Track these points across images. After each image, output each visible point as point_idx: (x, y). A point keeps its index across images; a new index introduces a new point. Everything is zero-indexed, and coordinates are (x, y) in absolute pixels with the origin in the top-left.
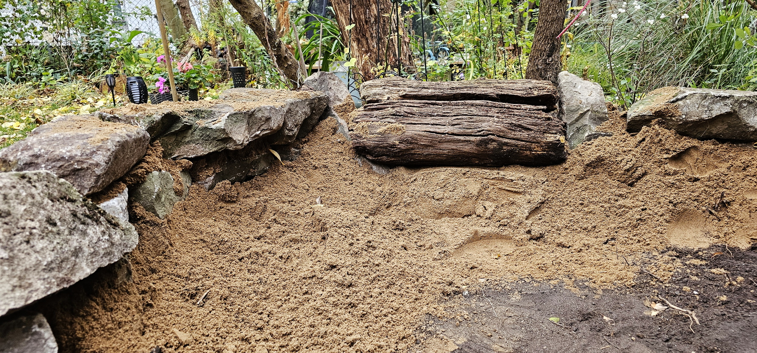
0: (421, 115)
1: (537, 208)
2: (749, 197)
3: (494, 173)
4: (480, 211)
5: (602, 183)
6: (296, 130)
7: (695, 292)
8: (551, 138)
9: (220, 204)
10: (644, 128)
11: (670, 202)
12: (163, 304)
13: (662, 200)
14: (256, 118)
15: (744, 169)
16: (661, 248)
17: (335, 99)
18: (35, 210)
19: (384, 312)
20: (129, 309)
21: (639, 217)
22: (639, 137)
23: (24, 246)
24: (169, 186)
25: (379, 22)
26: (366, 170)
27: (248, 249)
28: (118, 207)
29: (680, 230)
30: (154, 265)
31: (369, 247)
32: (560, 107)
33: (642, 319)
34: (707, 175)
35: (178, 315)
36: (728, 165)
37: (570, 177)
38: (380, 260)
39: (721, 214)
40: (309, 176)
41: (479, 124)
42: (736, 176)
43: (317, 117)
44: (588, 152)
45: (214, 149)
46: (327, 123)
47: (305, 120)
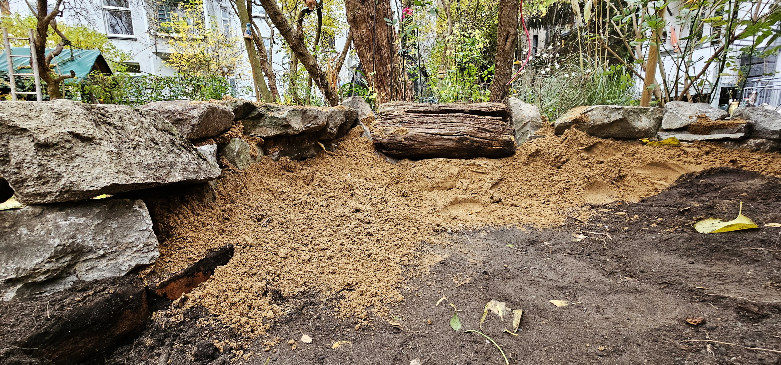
0: (419, 122)
1: (496, 183)
2: (637, 172)
3: (469, 161)
4: (459, 185)
5: (539, 167)
6: (335, 130)
7: (606, 227)
8: (505, 137)
9: (282, 172)
10: (566, 131)
11: (586, 177)
12: (237, 220)
13: (580, 176)
14: (308, 115)
15: (633, 155)
16: (580, 205)
17: (362, 114)
18: (143, 131)
19: (392, 240)
20: (211, 217)
21: (565, 186)
22: (563, 137)
23: (131, 150)
24: (247, 151)
25: (392, 75)
26: (382, 159)
27: (300, 199)
28: (208, 150)
29: (592, 195)
30: (234, 198)
31: (383, 201)
32: (511, 120)
33: (571, 243)
34: (609, 160)
35: (247, 229)
36: (622, 153)
37: (519, 163)
38: (390, 209)
39: (619, 184)
40: (343, 162)
41: (458, 128)
42: (627, 160)
43: (350, 125)
44: (530, 147)
45: (279, 132)
46: (357, 129)
47: (342, 124)
